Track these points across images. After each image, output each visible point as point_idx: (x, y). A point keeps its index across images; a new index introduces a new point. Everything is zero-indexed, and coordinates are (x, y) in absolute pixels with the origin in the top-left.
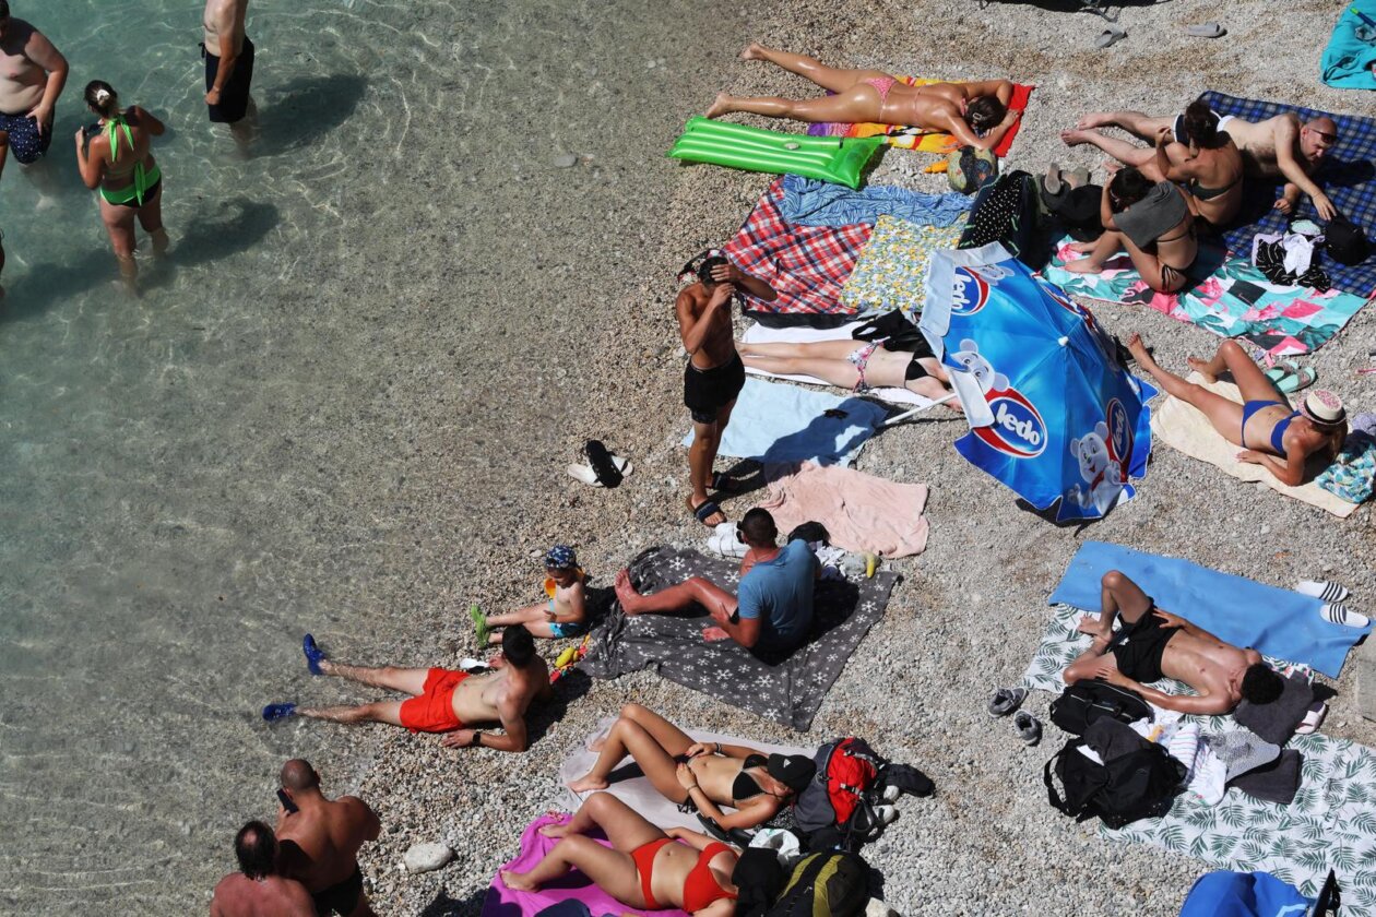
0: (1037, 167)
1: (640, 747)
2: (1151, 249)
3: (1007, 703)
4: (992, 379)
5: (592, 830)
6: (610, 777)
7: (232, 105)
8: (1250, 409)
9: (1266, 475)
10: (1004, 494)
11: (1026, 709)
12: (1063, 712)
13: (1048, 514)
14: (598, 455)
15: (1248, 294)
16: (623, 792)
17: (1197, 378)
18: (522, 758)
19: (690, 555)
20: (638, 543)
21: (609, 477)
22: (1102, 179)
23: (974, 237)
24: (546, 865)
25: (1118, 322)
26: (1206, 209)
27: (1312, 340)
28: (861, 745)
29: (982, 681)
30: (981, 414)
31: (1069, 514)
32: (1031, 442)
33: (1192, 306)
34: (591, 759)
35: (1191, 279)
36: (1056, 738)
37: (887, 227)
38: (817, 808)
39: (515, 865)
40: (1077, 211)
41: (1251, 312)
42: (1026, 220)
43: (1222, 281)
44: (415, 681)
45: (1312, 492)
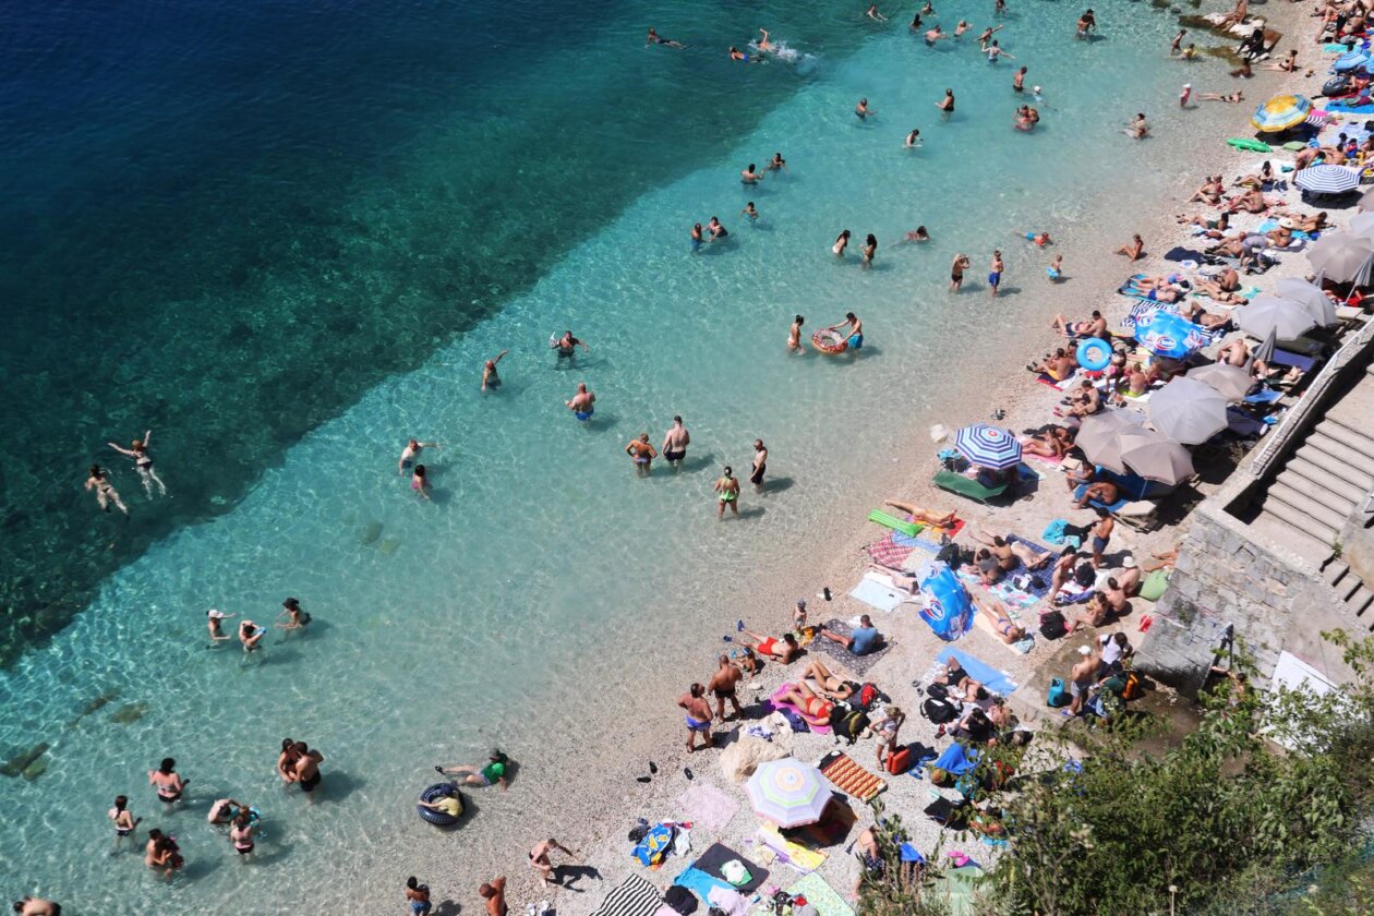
0: (960, 543)
1: (816, 673)
2: (986, 573)
3: (916, 684)
4: (933, 597)
5: (798, 690)
6: (807, 678)
7: (757, 479)
8: (1001, 621)
9: (1001, 640)
10: (929, 629)
11: (921, 687)
12: (931, 690)
13: (940, 636)
14: (827, 591)
15: (1009, 590)
16: (809, 682)
17: (989, 609)
18: (786, 667)
19: (843, 624)
20: (831, 618)
21: (828, 598)
22: (978, 551)
23: (939, 558)
24: (784, 696)
25: (972, 589)
26: (1002, 564)
27: (1023, 606)
28: (874, 686)
29: (911, 676)
30: (927, 605)
31: (946, 638)
32: (940, 616)
33: (993, 589)
34: (803, 672)
35: (995, 582)
36: (927, 696)
37: (918, 550)
38: (858, 699)
39: (777, 694)
40: (968, 558)
41: (1008, 595)
42: (954, 557)
43: (1003, 585)
44: (764, 640)
45: (1012, 647)
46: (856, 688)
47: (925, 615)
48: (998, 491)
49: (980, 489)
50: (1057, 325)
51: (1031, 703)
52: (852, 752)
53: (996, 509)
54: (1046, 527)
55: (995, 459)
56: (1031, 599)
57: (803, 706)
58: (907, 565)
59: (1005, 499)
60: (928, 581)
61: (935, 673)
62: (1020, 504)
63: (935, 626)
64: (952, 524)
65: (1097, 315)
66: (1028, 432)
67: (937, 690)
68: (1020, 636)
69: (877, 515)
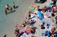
3: (40, 26)
5: (26, 30)
8: (47, 16)
9: (48, 18)
10: (39, 19)
12: (41, 26)
13: (41, 19)
14: (26, 18)
17: (45, 15)
18: (24, 28)
19: (29, 21)
25: (43, 13)
27: (49, 14)
28: (35, 27)
32: (40, 17)
34: (26, 28)
35: (45, 12)
37: (35, 10)
38: (33, 29)
40: (41, 10)
42: (40, 10)
43: (46, 12)
44: (20, 25)
45: (49, 19)
46: (33, 28)
47: (38, 17)
48: (43, 2)
49: (40, 2)
52: (34, 35)
54: (49, 4)
56: (50, 13)
57: (27, 31)
58: (35, 12)
60: (38, 14)
61: (41, 24)
62: (45, 2)
64: (38, 7)
67: (42, 26)
68: (50, 17)
69: (29, 8)
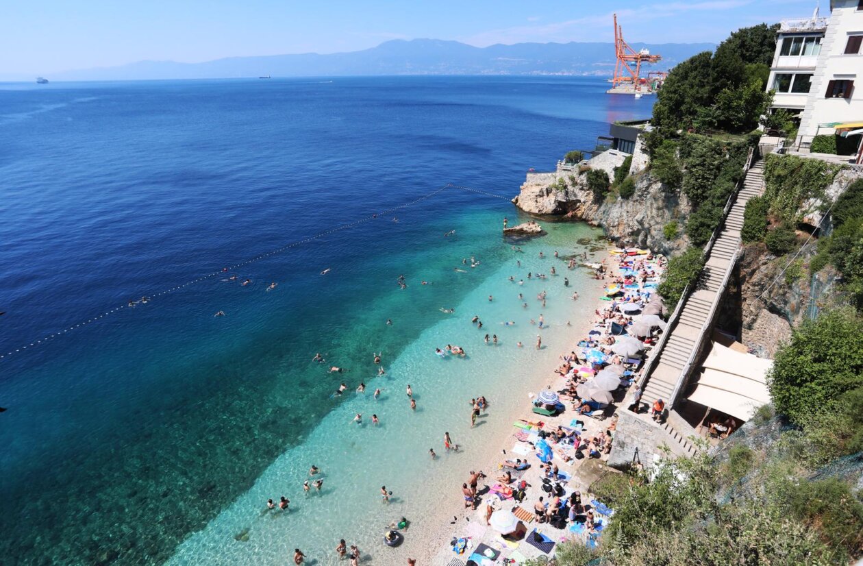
0: (545, 430)
2: (554, 439)
4: (540, 449)
8: (562, 455)
9: (563, 461)
10: (540, 460)
11: (540, 480)
12: (544, 481)
14: (504, 451)
15: (563, 444)
17: (557, 451)
21: (505, 453)
22: (551, 432)
23: (539, 436)
25: (551, 445)
26: (559, 436)
27: (568, 449)
30: (538, 452)
32: (542, 455)
33: (558, 444)
35: (558, 442)
37: (531, 434)
40: (548, 435)
41: (563, 446)
42: (544, 435)
43: (560, 443)
46: (521, 483)
47: (538, 455)
48: (553, 412)
49: (548, 413)
50: (561, 358)
51: (578, 481)
52: (521, 505)
53: (553, 418)
54: (571, 422)
55: (551, 401)
56: (570, 446)
58: (529, 439)
59: (556, 414)
60: (537, 444)
62: (561, 415)
63: (541, 458)
64: (541, 424)
65: (573, 353)
66: (559, 392)
68: (569, 459)
69: (516, 423)
